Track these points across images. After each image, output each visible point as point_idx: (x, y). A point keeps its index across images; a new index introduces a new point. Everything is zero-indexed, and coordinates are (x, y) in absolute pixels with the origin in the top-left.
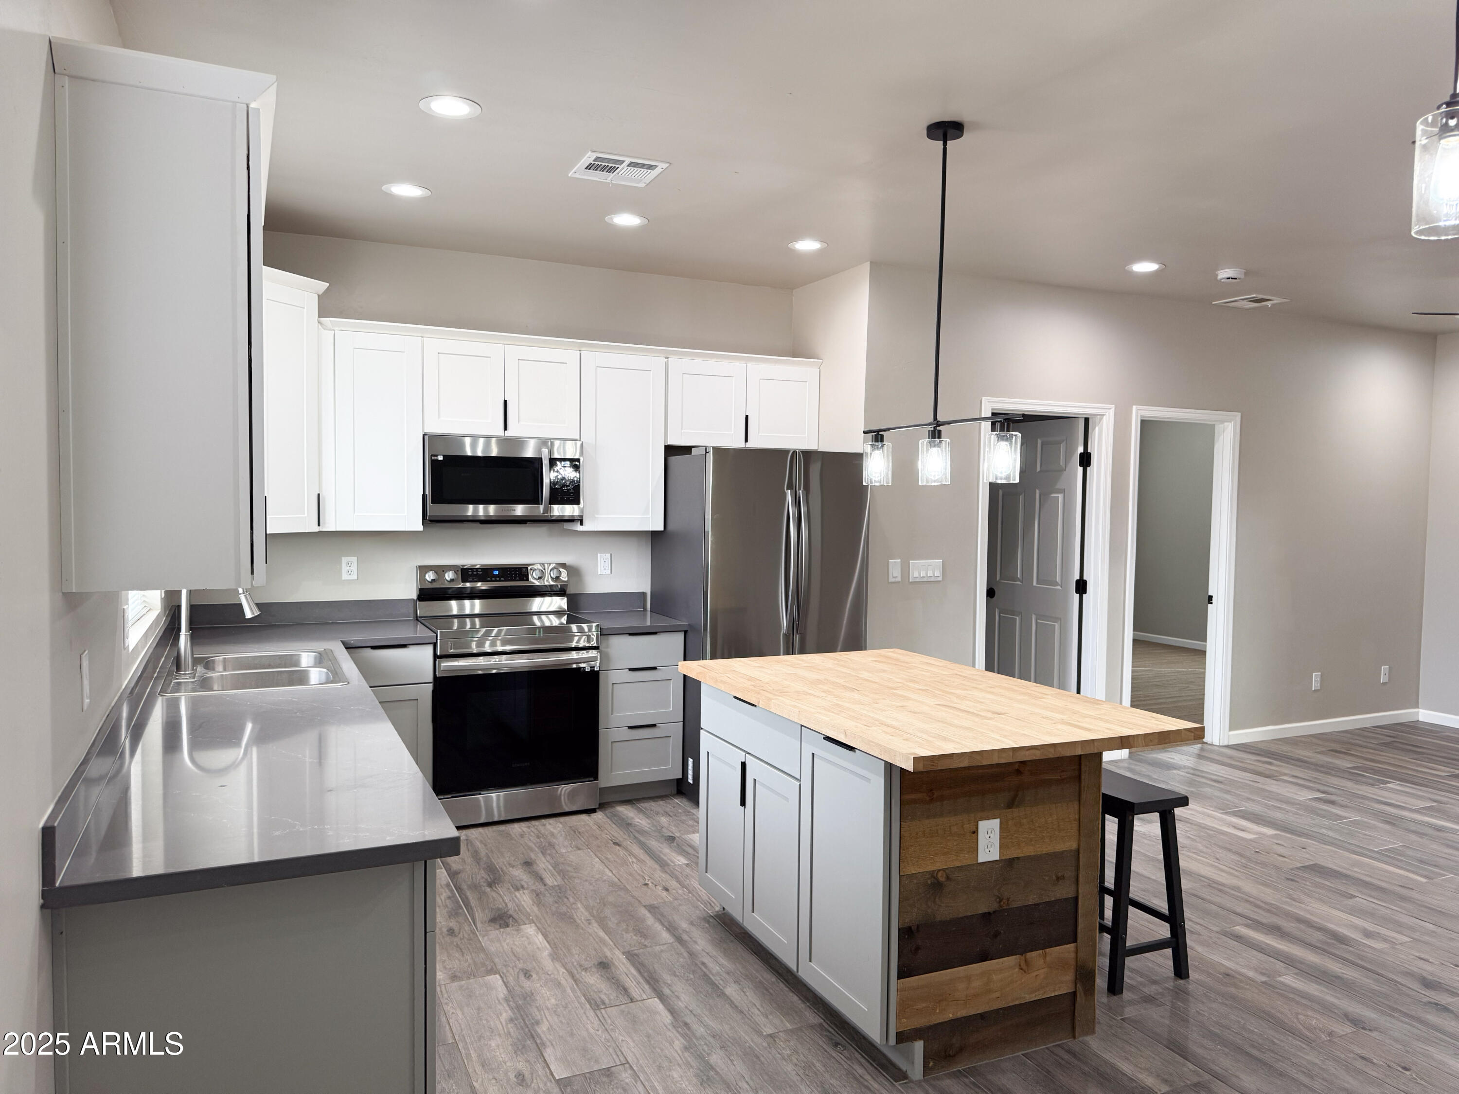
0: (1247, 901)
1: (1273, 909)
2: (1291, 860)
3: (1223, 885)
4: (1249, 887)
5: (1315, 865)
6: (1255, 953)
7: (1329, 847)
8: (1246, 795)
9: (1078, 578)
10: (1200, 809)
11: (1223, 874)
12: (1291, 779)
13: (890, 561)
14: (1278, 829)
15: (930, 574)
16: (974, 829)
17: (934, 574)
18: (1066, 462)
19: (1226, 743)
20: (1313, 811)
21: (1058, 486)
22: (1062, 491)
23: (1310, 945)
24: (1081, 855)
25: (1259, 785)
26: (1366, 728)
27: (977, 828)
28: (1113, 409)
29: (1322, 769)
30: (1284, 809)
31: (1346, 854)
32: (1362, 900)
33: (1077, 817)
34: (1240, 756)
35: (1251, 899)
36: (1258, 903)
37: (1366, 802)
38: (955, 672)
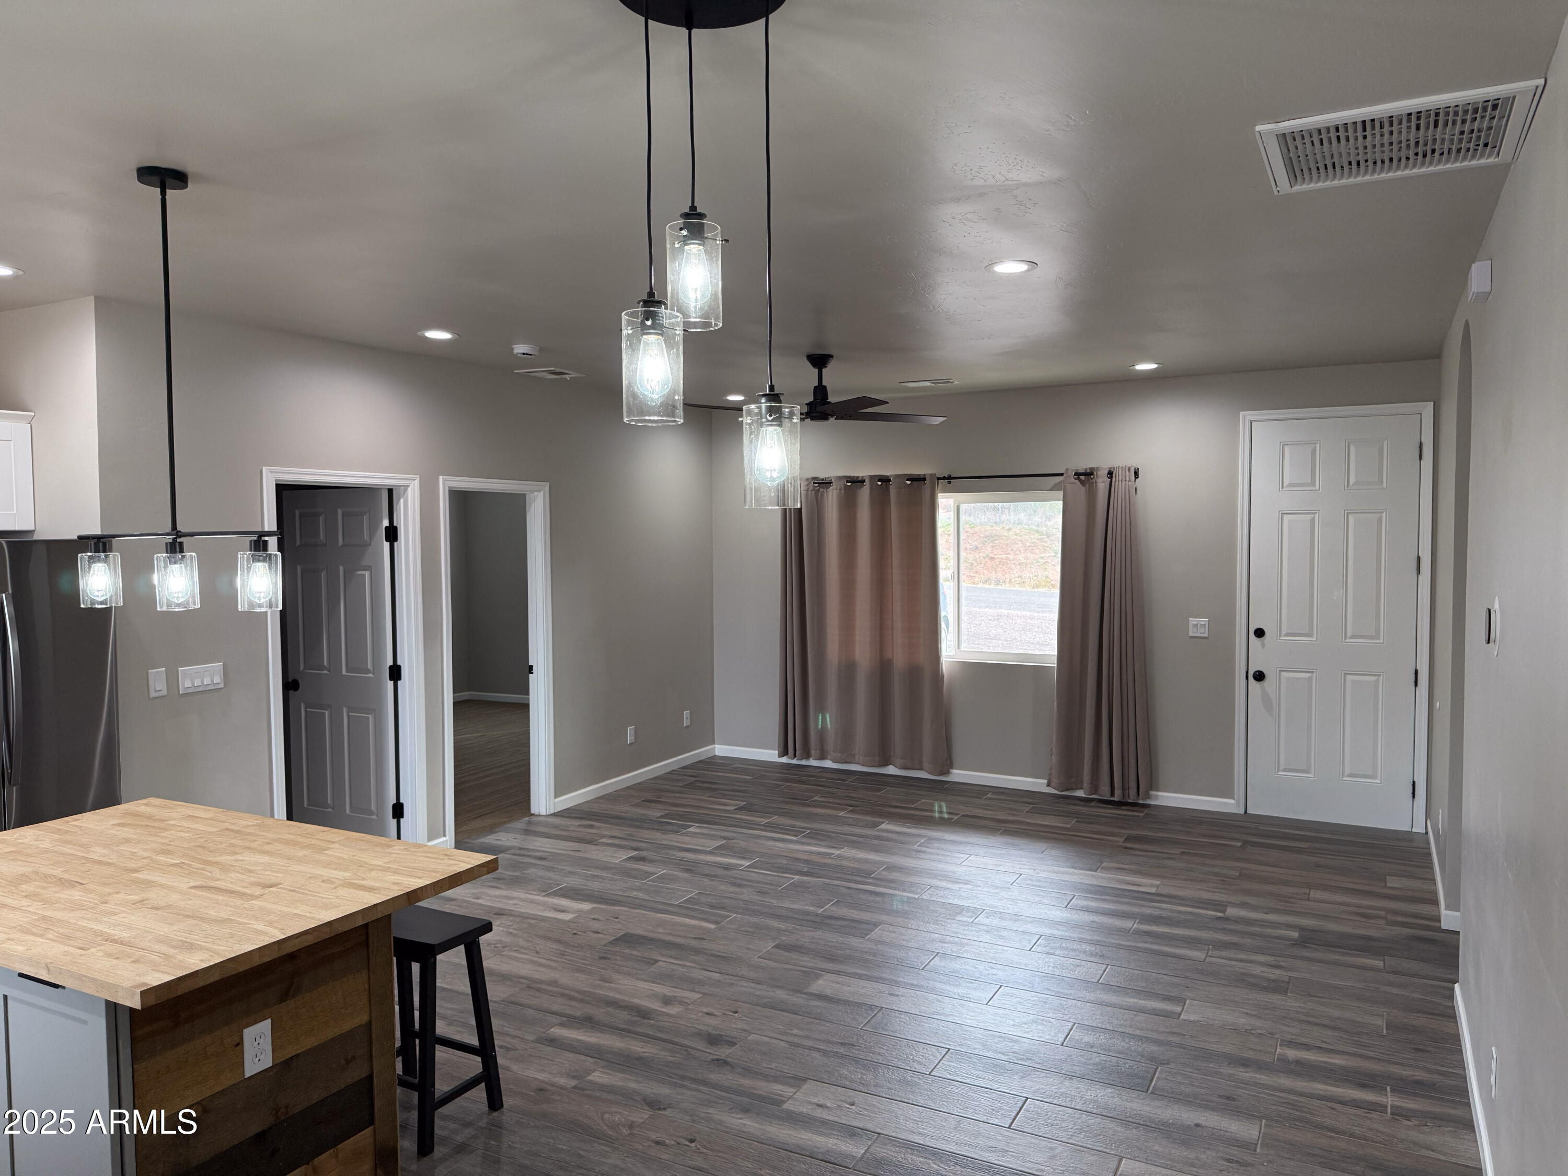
0: (563, 995)
1: (587, 998)
2: (605, 934)
3: (541, 982)
4: (566, 978)
5: (625, 935)
6: (567, 1054)
7: (638, 911)
8: (568, 868)
9: (392, 664)
10: (523, 896)
11: (542, 969)
12: (609, 841)
13: (150, 671)
14: (595, 902)
15: (207, 681)
16: (238, 1041)
17: (212, 681)
18: (372, 535)
19: (552, 812)
20: (627, 873)
21: (365, 563)
22: (368, 568)
23: (618, 1029)
24: (373, 1027)
25: (580, 854)
26: (674, 771)
27: (242, 1039)
28: (418, 480)
29: (636, 823)
30: (601, 877)
31: (652, 914)
32: (665, 963)
33: (366, 986)
34: (564, 823)
35: (567, 992)
36: (573, 994)
37: (671, 852)
38: (226, 825)
